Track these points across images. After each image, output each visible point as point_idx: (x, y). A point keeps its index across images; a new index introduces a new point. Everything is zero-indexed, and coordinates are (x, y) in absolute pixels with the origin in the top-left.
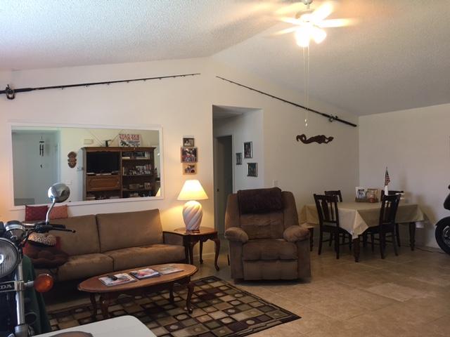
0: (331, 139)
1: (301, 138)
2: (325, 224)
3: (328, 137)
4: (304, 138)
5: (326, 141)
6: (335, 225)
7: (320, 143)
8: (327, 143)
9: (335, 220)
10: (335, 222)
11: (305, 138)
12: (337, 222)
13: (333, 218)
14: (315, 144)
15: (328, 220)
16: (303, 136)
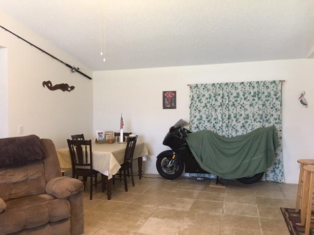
0: (73, 88)
1: (47, 84)
2: (77, 167)
3: (70, 86)
4: (49, 85)
5: (69, 89)
6: (89, 167)
7: (64, 91)
8: (69, 91)
9: (89, 162)
10: (88, 165)
11: (51, 85)
12: (91, 165)
13: (87, 161)
14: (59, 91)
15: (81, 164)
16: (49, 82)
